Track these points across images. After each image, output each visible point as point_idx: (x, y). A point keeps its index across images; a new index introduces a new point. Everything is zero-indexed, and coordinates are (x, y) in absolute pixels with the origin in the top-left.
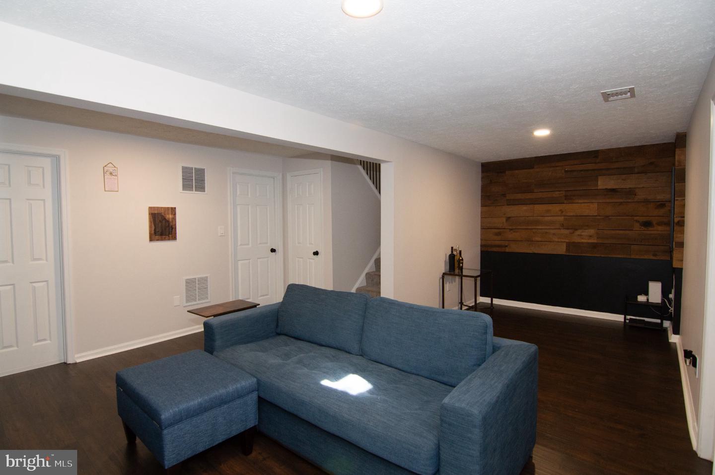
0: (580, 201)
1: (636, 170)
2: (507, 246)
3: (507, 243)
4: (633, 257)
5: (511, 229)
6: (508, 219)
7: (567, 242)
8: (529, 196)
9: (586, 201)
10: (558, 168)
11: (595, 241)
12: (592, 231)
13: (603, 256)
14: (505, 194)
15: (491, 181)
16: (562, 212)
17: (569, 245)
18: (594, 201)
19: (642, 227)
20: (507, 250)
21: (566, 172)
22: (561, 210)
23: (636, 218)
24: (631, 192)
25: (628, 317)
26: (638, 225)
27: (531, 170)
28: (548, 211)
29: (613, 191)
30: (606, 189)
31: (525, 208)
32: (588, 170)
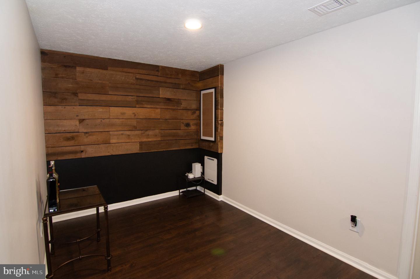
0: (149, 106)
1: (181, 87)
2: (82, 151)
3: (82, 148)
4: (181, 148)
5: (86, 133)
6: (81, 121)
7: (140, 142)
8: (104, 98)
9: (152, 106)
10: (130, 74)
11: (159, 139)
12: (157, 131)
13: (164, 150)
14: (76, 93)
15: (57, 74)
16: (135, 115)
17: (141, 144)
18: (158, 107)
19: (186, 127)
20: (83, 155)
21: (137, 79)
22: (134, 113)
23: (182, 121)
24: (178, 102)
25: (181, 191)
26: (183, 125)
27: (104, 72)
28: (123, 114)
29: (169, 99)
30: (165, 98)
31: (100, 109)
32: (152, 81)
